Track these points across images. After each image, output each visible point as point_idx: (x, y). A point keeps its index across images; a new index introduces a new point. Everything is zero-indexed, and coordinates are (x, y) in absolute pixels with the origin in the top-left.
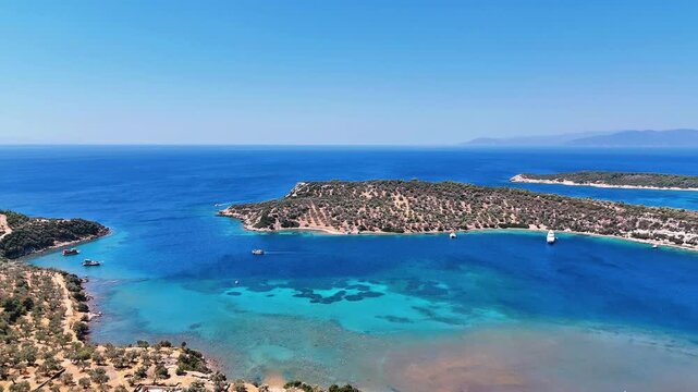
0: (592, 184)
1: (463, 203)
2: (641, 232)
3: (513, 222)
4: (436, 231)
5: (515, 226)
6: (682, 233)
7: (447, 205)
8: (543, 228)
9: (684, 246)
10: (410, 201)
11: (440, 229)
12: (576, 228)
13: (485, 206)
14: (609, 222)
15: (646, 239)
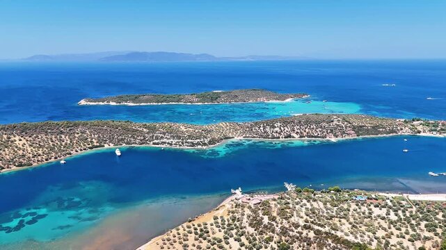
1: (63, 136)
2: (156, 141)
3: (95, 144)
4: (53, 160)
5: (97, 147)
6: (172, 140)
7: (54, 139)
8: (112, 145)
9: (173, 146)
10: (27, 141)
11: (56, 158)
12: (127, 143)
13: (77, 135)
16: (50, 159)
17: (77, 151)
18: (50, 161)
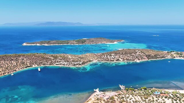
0: (44, 45)
2: (57, 63)
3: (28, 65)
4: (7, 74)
5: (29, 66)
6: (65, 63)
7: (8, 63)
8: (36, 65)
9: (65, 66)
11: (8, 73)
12: (44, 64)
13: (20, 61)
14: (51, 62)
15: (58, 65)
16: (5, 73)
17: (19, 69)
18: (5, 74)
